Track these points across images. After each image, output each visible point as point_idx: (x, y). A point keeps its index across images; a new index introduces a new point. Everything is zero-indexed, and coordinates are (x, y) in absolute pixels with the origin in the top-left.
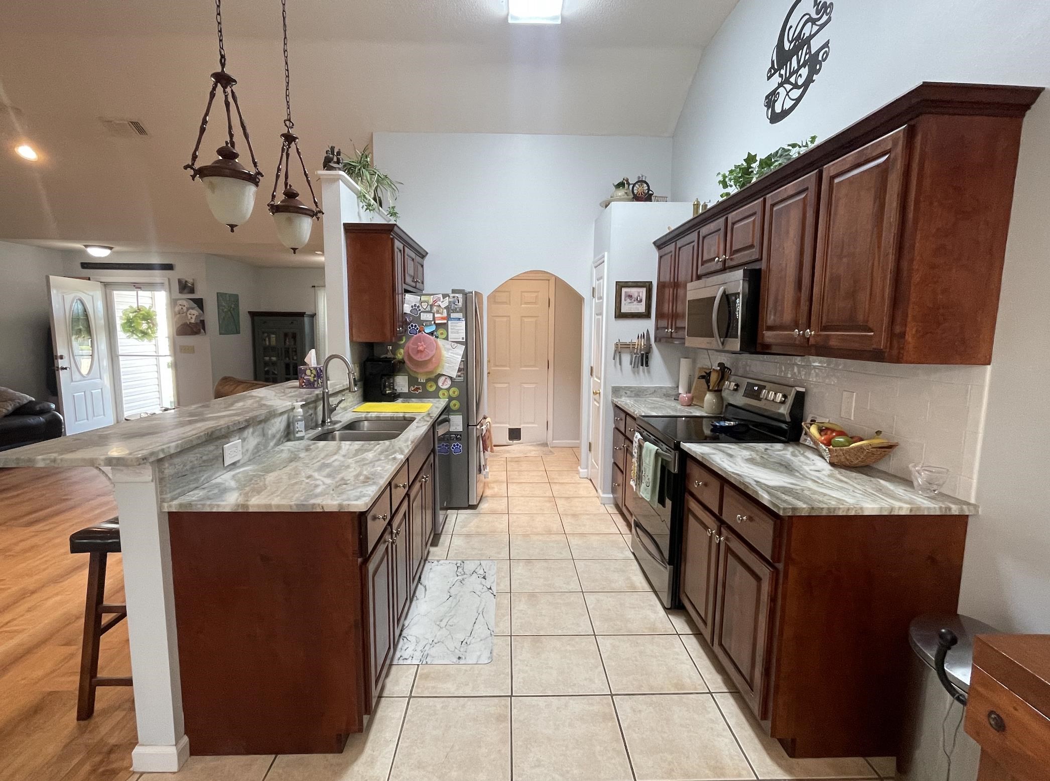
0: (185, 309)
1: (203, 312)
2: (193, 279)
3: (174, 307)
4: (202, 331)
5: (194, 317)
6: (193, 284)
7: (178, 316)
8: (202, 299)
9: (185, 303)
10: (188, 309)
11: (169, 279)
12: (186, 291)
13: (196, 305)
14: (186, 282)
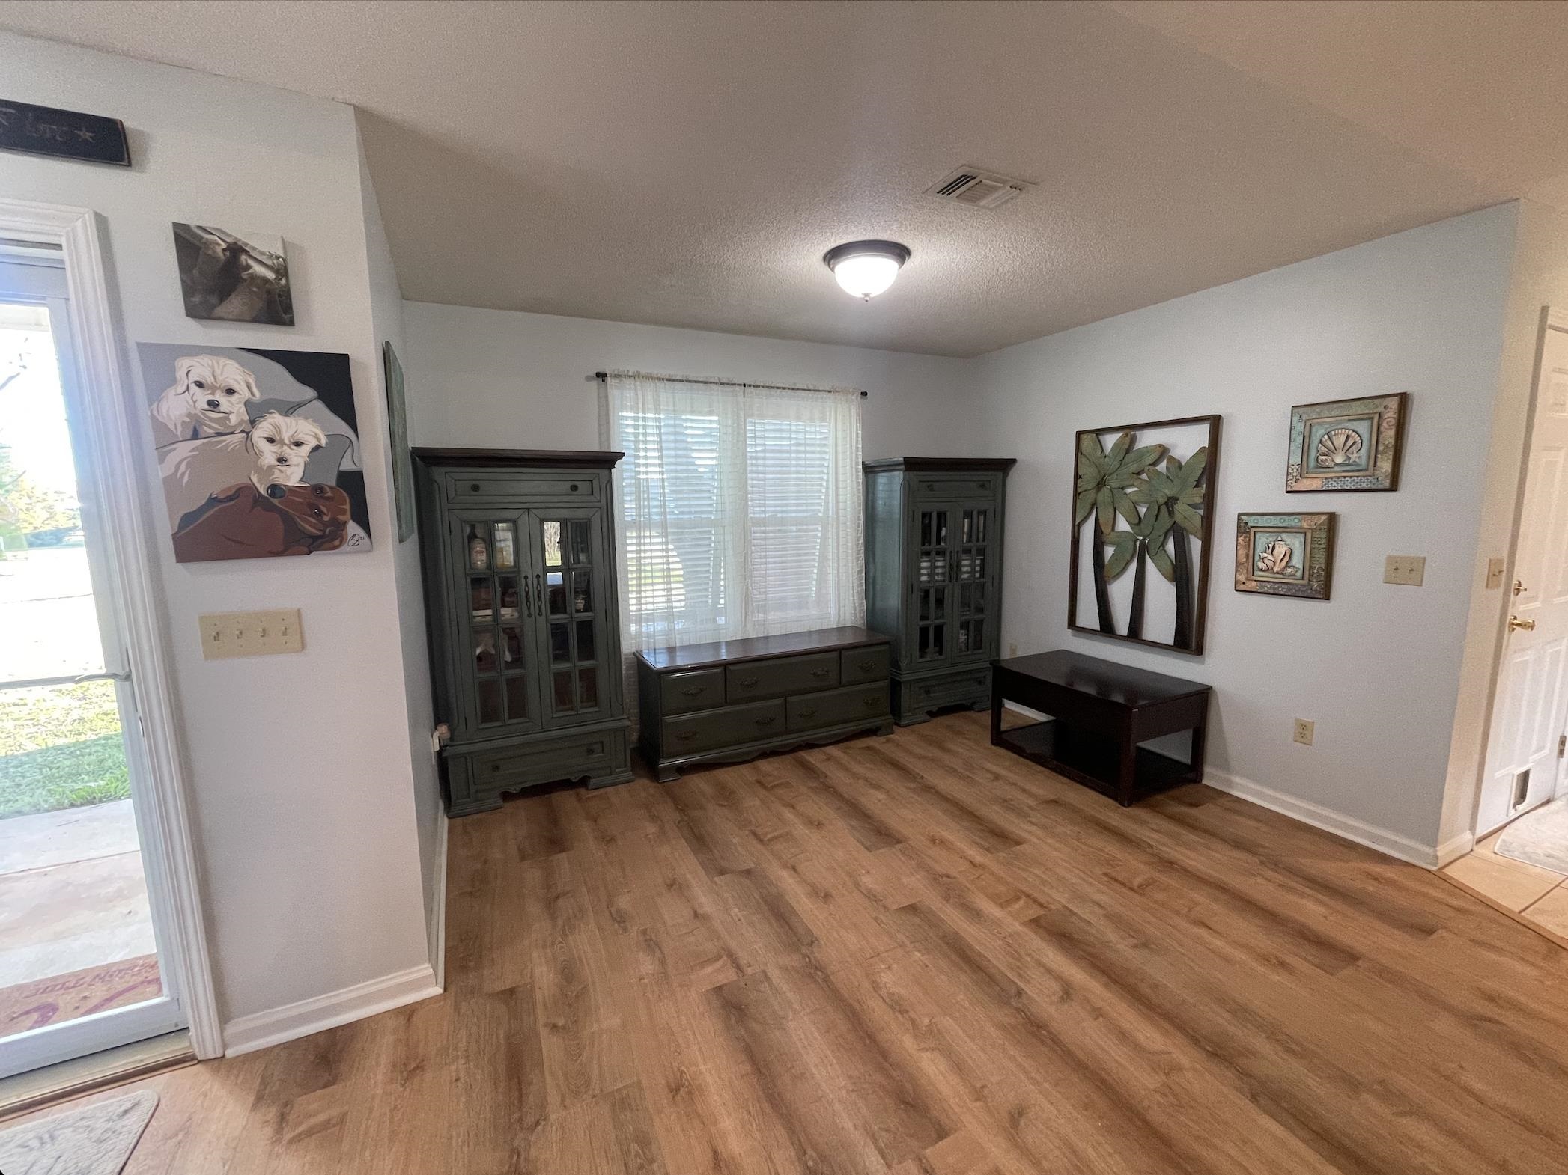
0: (234, 409)
1: (355, 429)
2: (285, 245)
3: (155, 395)
4: (353, 528)
5: (298, 458)
6: (282, 271)
7: (185, 449)
8: (344, 359)
9: (233, 373)
10: (256, 412)
11: (102, 224)
12: (235, 303)
13: (309, 393)
14: (236, 250)
